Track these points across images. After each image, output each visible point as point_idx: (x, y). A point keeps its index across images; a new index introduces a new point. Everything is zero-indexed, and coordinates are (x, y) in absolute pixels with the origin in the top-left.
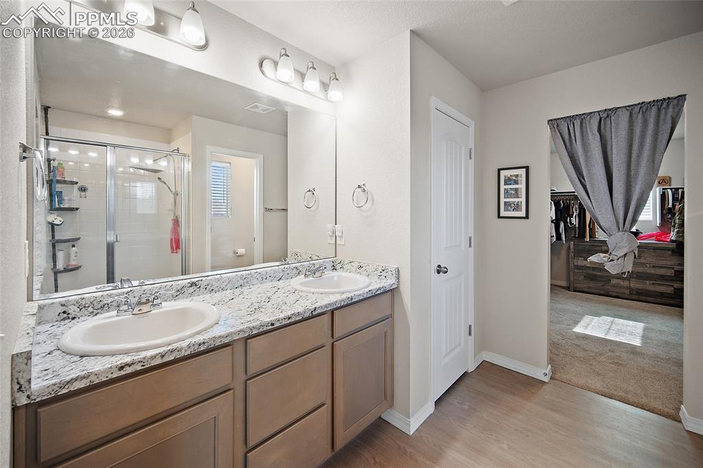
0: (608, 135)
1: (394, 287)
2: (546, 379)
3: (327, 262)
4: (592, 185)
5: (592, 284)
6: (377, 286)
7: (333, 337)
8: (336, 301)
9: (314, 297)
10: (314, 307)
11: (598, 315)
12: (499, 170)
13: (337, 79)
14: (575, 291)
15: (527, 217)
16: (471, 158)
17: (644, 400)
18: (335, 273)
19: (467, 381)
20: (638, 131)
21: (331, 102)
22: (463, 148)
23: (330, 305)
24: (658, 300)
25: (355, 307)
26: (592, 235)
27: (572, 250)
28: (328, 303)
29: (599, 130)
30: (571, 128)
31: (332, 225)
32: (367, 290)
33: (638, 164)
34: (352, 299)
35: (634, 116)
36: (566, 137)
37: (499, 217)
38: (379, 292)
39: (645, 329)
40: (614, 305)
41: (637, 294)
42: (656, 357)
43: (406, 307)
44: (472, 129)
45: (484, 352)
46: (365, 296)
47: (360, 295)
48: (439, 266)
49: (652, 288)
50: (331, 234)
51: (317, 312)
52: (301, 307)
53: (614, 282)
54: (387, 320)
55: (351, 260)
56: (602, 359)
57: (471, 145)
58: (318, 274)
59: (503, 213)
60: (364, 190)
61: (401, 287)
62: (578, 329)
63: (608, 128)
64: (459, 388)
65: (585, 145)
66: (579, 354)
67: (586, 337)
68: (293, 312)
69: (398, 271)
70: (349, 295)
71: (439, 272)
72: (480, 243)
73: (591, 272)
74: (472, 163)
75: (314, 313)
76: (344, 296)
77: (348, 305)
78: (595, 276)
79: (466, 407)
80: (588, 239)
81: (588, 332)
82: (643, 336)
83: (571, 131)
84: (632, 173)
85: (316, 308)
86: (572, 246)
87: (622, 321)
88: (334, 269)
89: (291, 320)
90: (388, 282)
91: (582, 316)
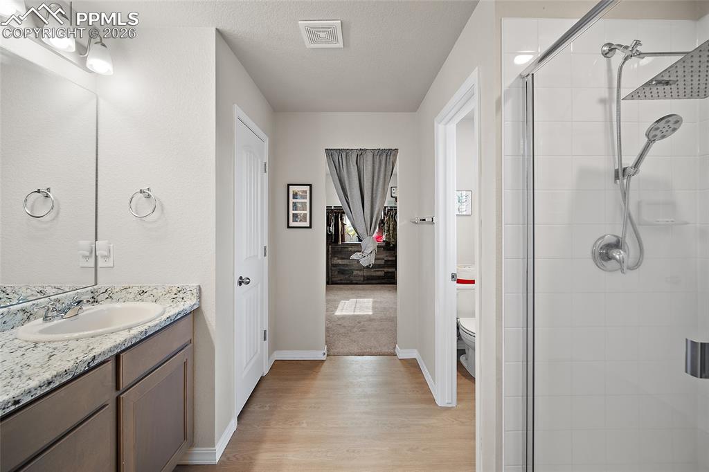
0: (361, 167)
1: (195, 307)
2: (324, 358)
3: (82, 294)
4: (353, 202)
5: (342, 277)
6: (176, 311)
7: (117, 388)
8: (125, 341)
9: (83, 344)
10: (91, 355)
11: (348, 299)
12: (289, 185)
13: (104, 45)
14: (332, 284)
15: (310, 227)
16: (265, 172)
17: (379, 350)
18: (97, 307)
19: (263, 385)
20: (377, 167)
21: (91, 72)
22: (259, 160)
23: (116, 347)
24: (377, 281)
25: (150, 341)
26: (343, 240)
27: (330, 252)
28: (112, 345)
29: (357, 163)
30: (340, 159)
31: (89, 242)
32: (164, 317)
33: (377, 190)
34: (146, 333)
35: (375, 157)
36: (337, 164)
37: (289, 227)
38: (179, 317)
39: (374, 302)
40: (356, 290)
41: (368, 279)
42: (381, 320)
43: (209, 327)
44: (266, 144)
45: (275, 352)
46: (163, 325)
47: (156, 326)
48: (241, 278)
49: (374, 274)
50: (88, 254)
51: (96, 362)
52: (65, 362)
53: (355, 273)
54: (187, 348)
55: (127, 286)
56: (355, 330)
57: (266, 160)
58: (70, 313)
59: (292, 224)
60: (149, 196)
61: (204, 308)
62: (338, 313)
63: (361, 163)
64: (258, 394)
65: (349, 172)
66: (342, 330)
67: (344, 318)
68: (55, 373)
69: (200, 289)
70: (142, 328)
71: (240, 284)
72: (273, 252)
73: (342, 268)
74: (266, 175)
75: (92, 365)
76: (135, 332)
77: (141, 341)
78: (344, 270)
79: (267, 408)
80: (340, 243)
81: (344, 313)
82: (373, 308)
83: (340, 161)
84: (374, 196)
85: (94, 356)
86: (330, 249)
87: (361, 300)
88: (94, 301)
89: (52, 386)
90: (188, 304)
91: (339, 301)
